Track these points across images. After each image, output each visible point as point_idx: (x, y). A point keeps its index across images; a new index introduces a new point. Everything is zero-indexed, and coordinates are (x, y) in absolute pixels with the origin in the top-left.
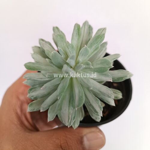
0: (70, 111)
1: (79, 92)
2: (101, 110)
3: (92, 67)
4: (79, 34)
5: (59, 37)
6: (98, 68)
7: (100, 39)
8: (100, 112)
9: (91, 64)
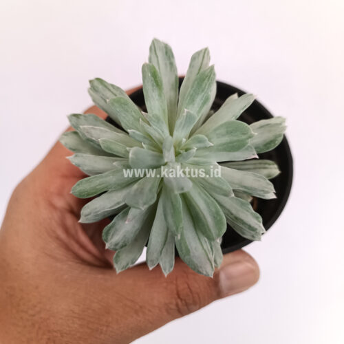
0: (205, 247)
1: (208, 205)
2: (260, 222)
3: (212, 145)
4: (158, 85)
5: (116, 104)
6: (224, 144)
7: (206, 81)
8: (260, 226)
9: (206, 138)
